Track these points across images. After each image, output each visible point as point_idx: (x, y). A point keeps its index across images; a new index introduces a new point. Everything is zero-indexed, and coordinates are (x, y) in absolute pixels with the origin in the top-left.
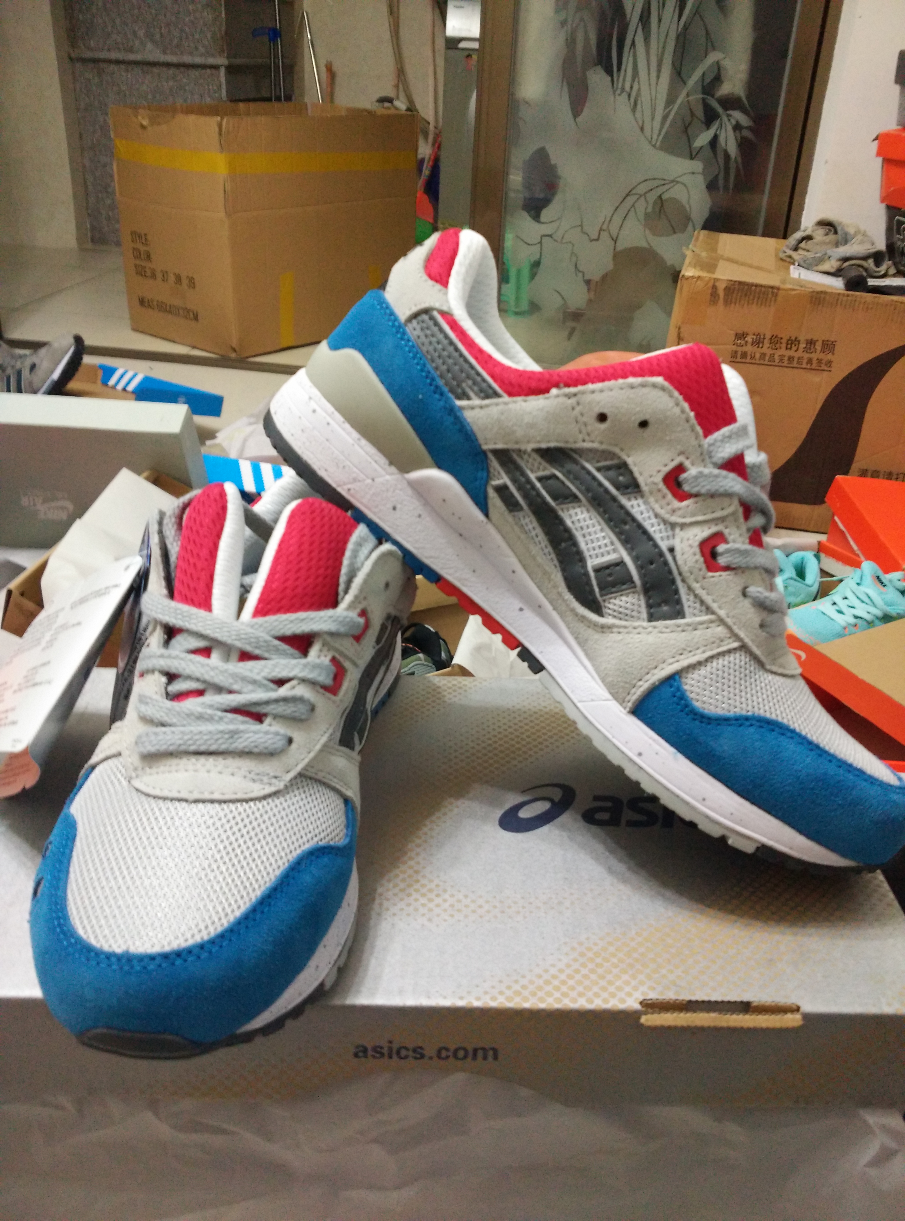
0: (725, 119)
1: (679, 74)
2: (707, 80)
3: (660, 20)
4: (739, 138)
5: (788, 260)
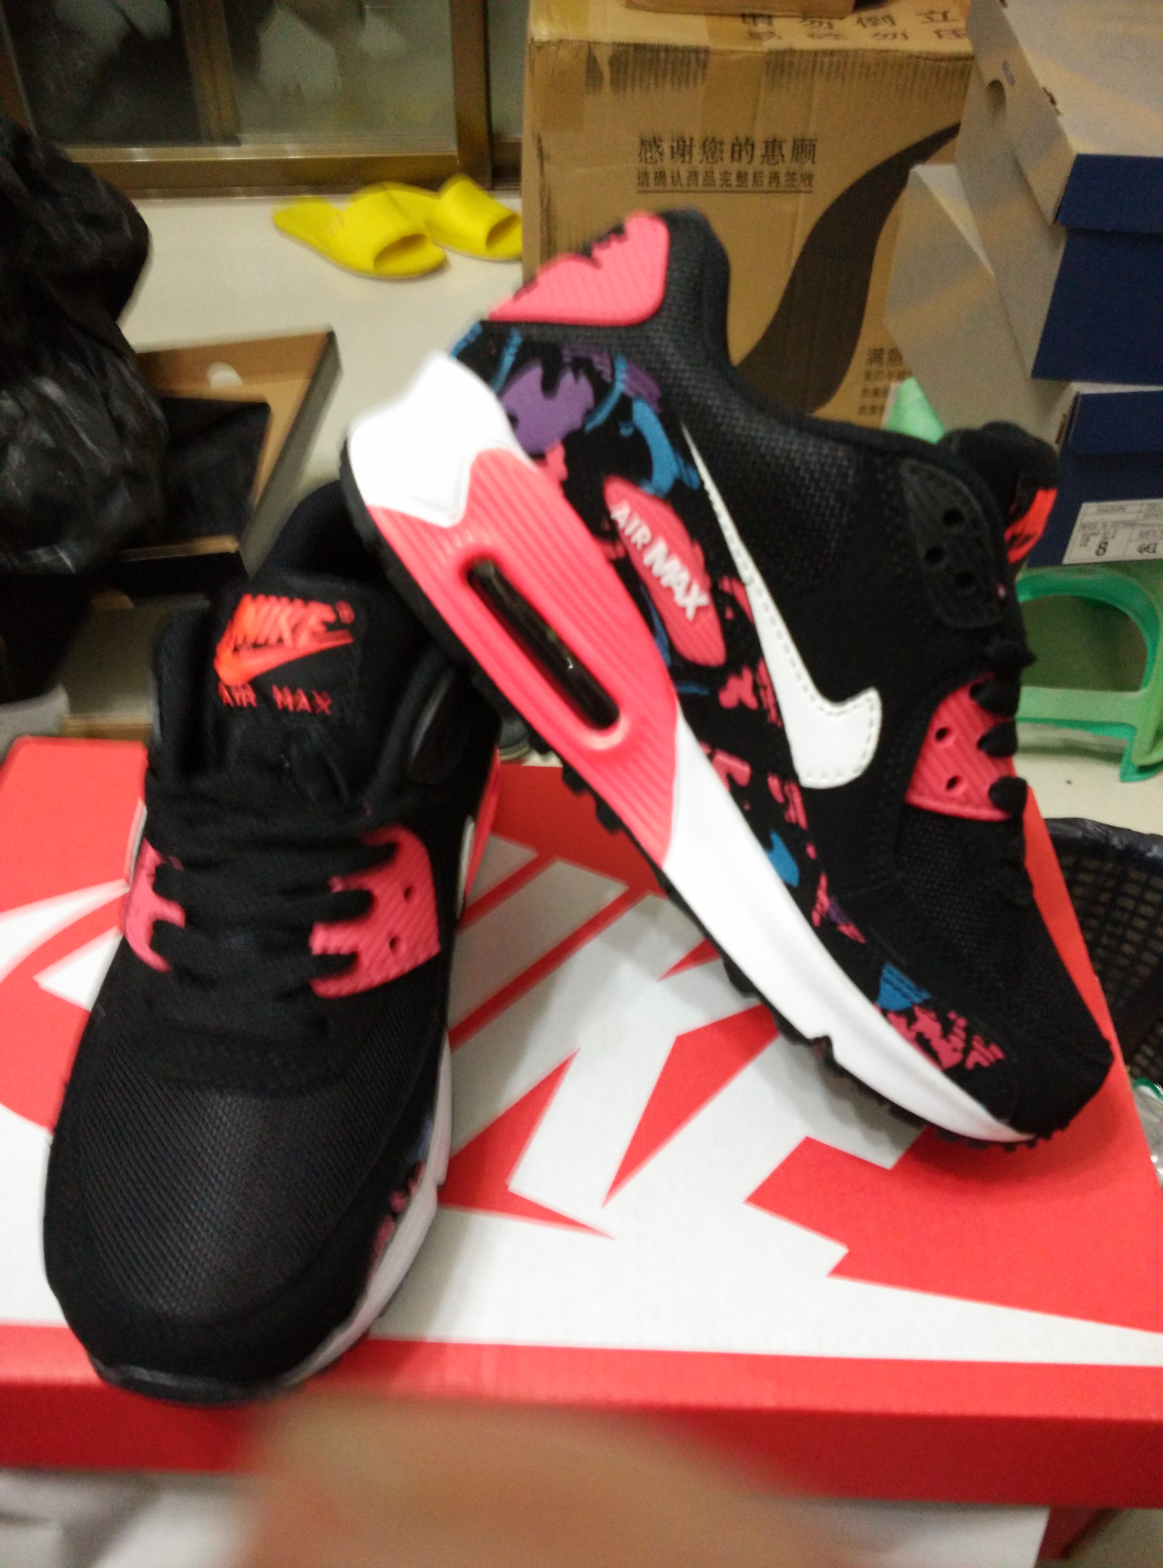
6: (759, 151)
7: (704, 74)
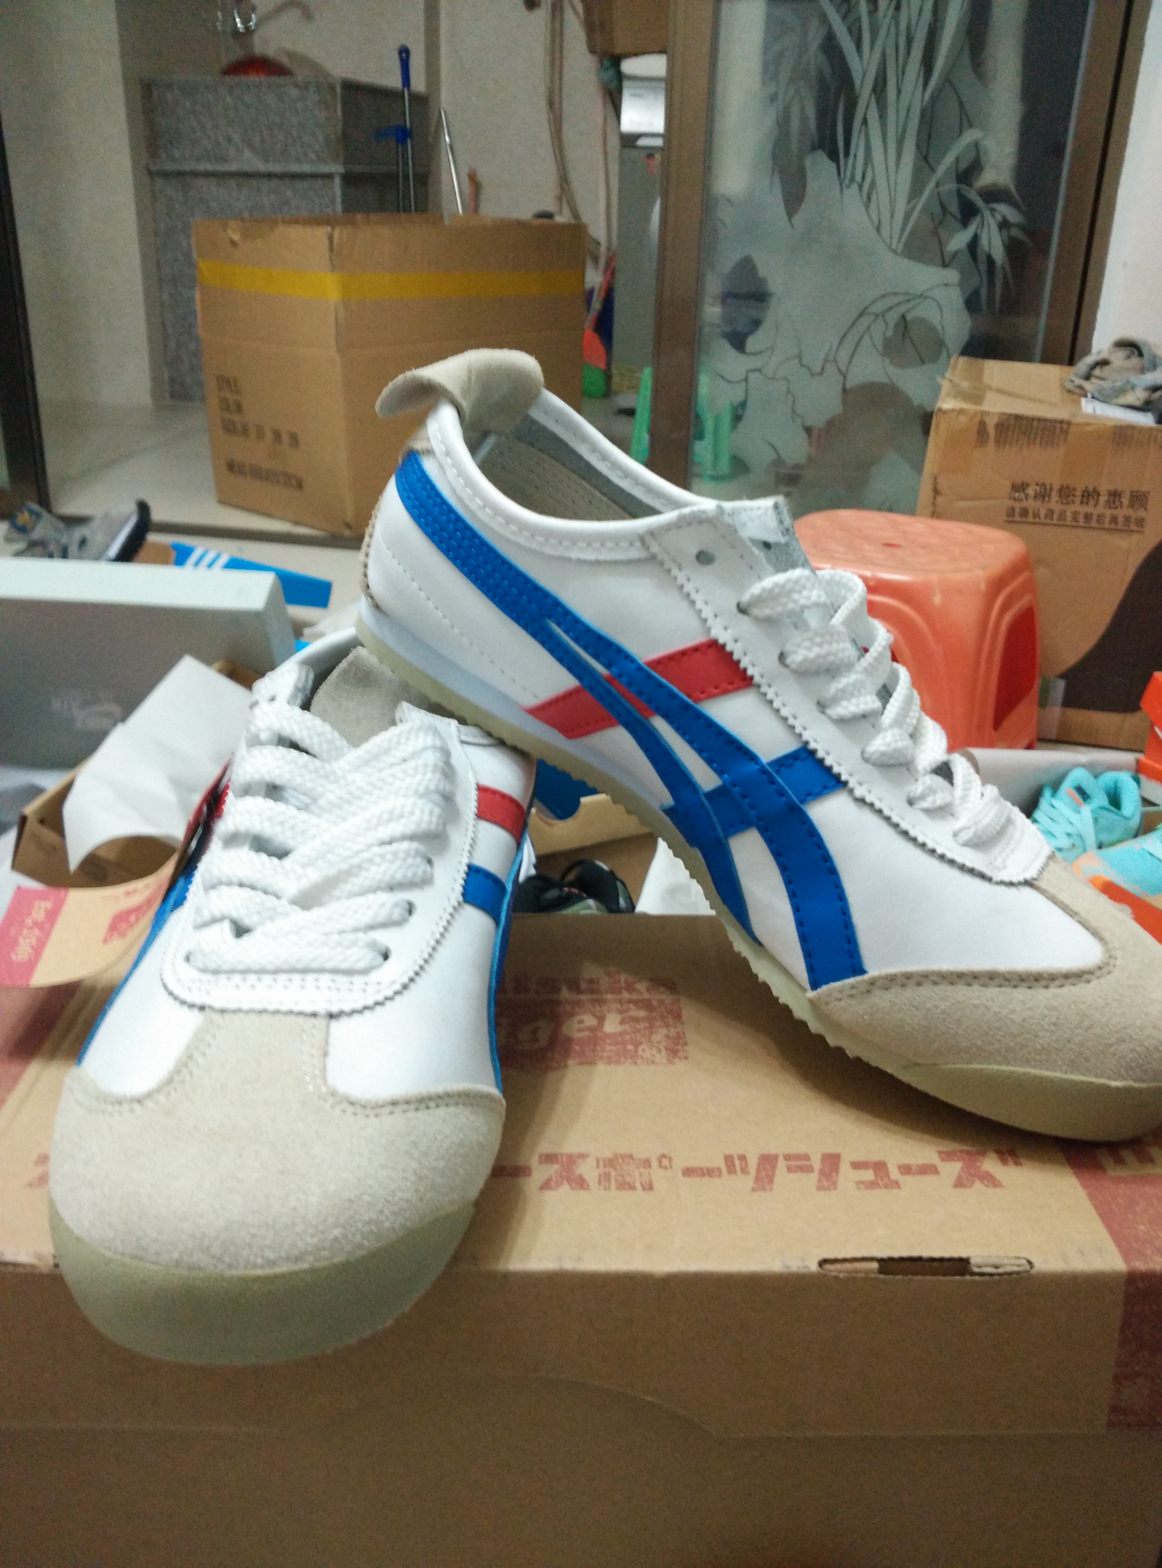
0: (987, 213)
1: (926, 158)
2: (963, 166)
3: (899, 92)
4: (1006, 238)
5: (1078, 391)
6: (1103, 499)
7: (1065, 439)
